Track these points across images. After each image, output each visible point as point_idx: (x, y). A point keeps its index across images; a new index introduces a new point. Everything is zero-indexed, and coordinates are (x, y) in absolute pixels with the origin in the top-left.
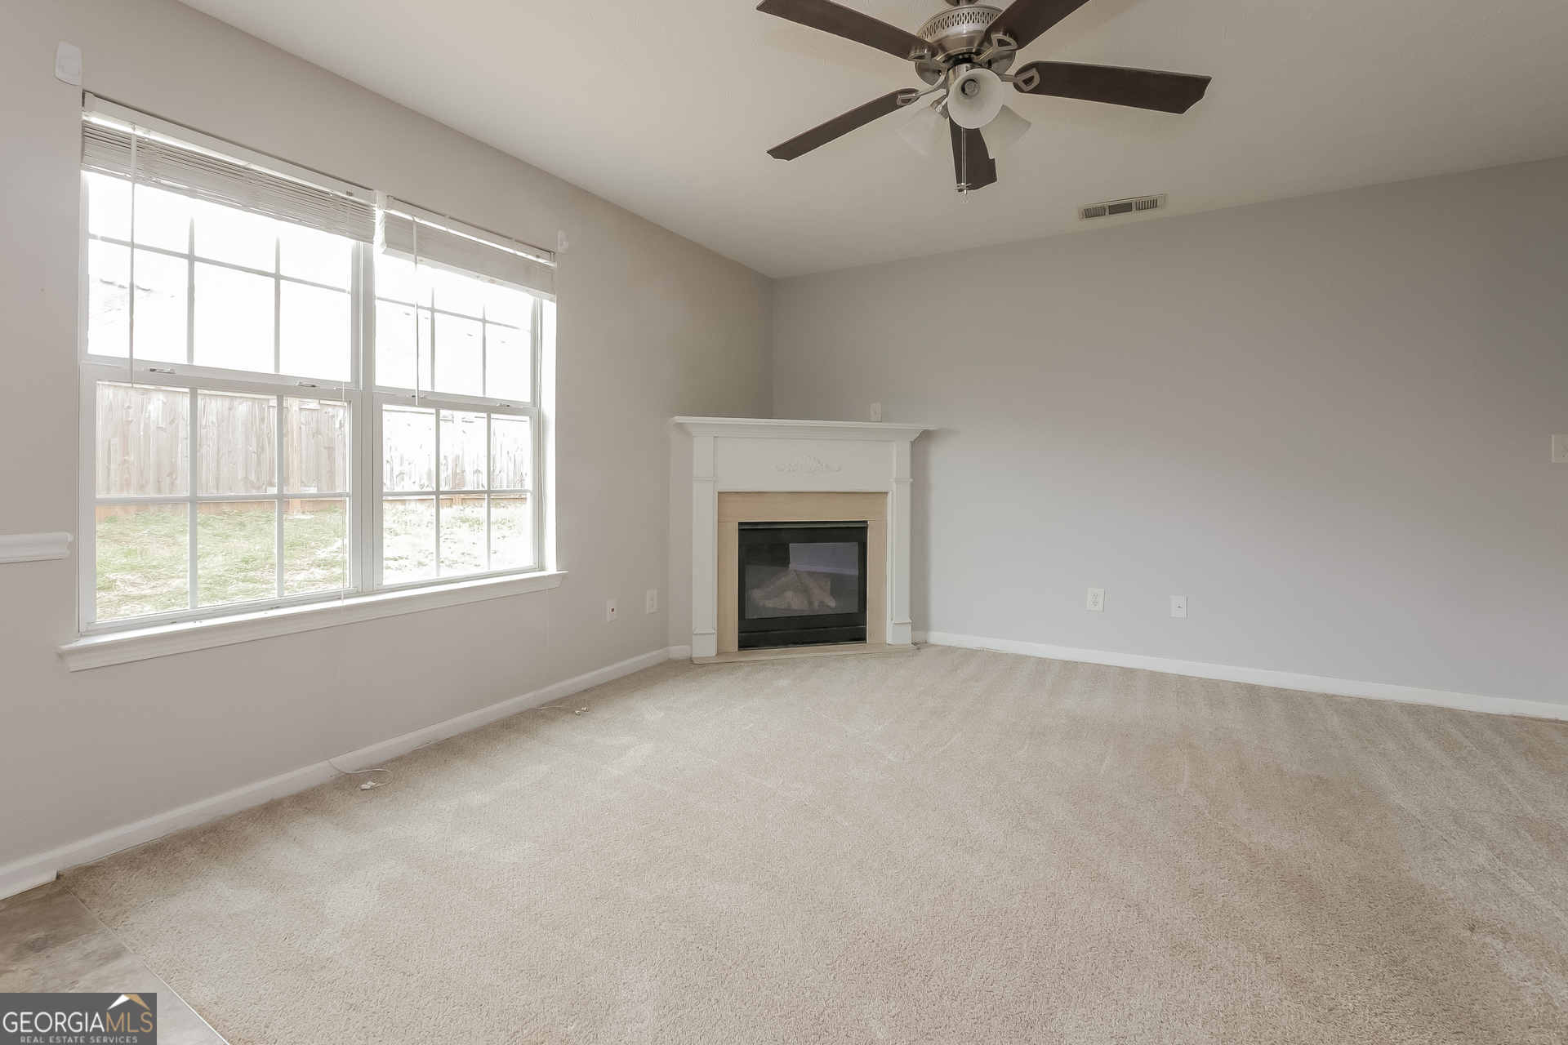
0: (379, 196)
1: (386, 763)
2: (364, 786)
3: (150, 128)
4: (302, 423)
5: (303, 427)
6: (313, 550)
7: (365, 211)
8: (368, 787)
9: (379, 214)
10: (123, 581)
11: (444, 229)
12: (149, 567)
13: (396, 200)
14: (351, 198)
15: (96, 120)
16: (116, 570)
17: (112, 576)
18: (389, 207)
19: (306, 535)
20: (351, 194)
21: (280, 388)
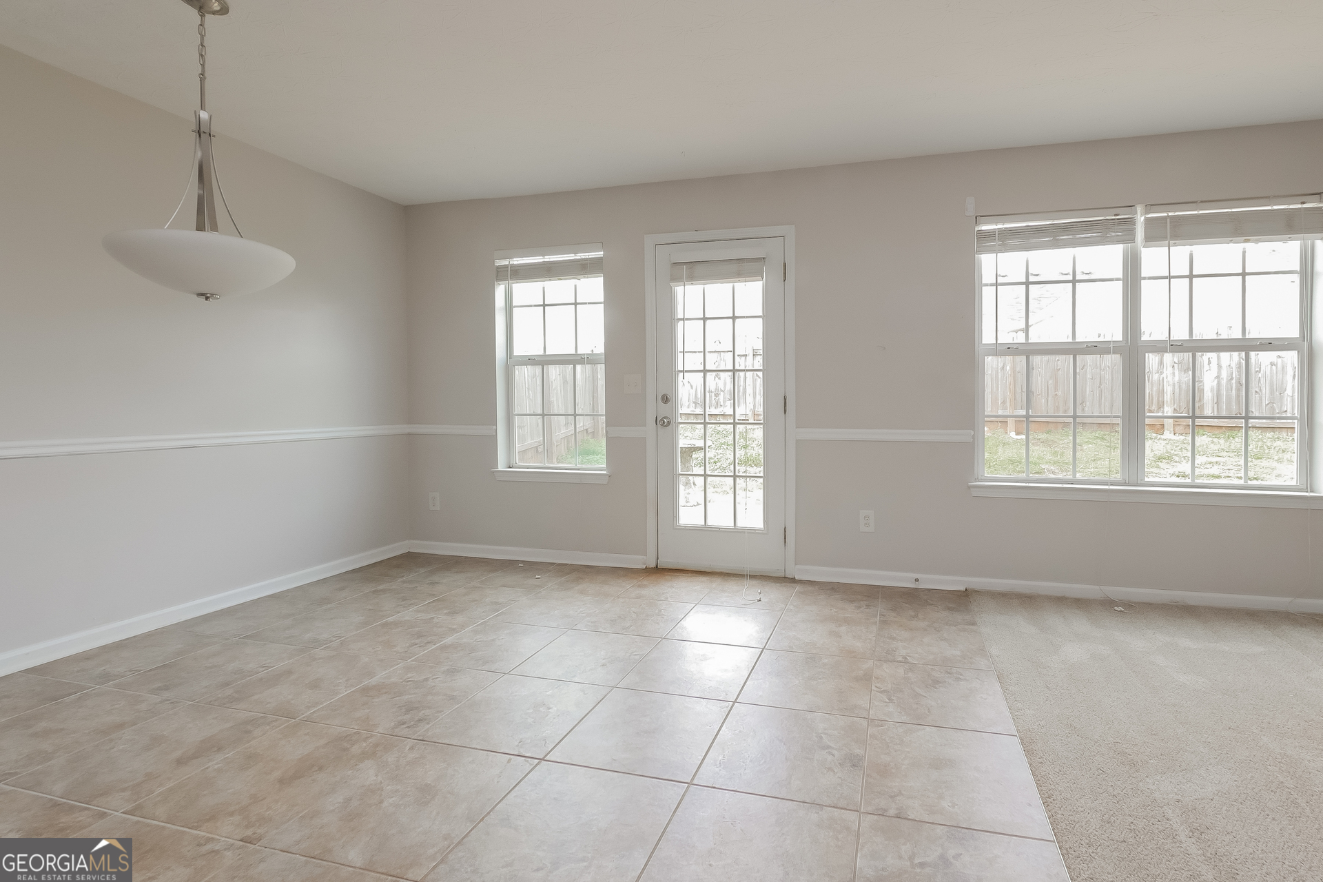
0: (1139, 209)
1: (1138, 603)
2: (1116, 608)
3: (1003, 223)
4: (1175, 363)
5: (1176, 365)
6: (1176, 464)
7: (1131, 222)
8: (1119, 610)
9: (1140, 219)
10: (1048, 470)
11: (1196, 212)
12: (1064, 463)
13: (1150, 207)
14: (1117, 217)
15: (984, 228)
16: (1047, 463)
17: (1043, 466)
18: (1147, 213)
19: (1172, 452)
20: (1117, 215)
21: (1075, 350)
